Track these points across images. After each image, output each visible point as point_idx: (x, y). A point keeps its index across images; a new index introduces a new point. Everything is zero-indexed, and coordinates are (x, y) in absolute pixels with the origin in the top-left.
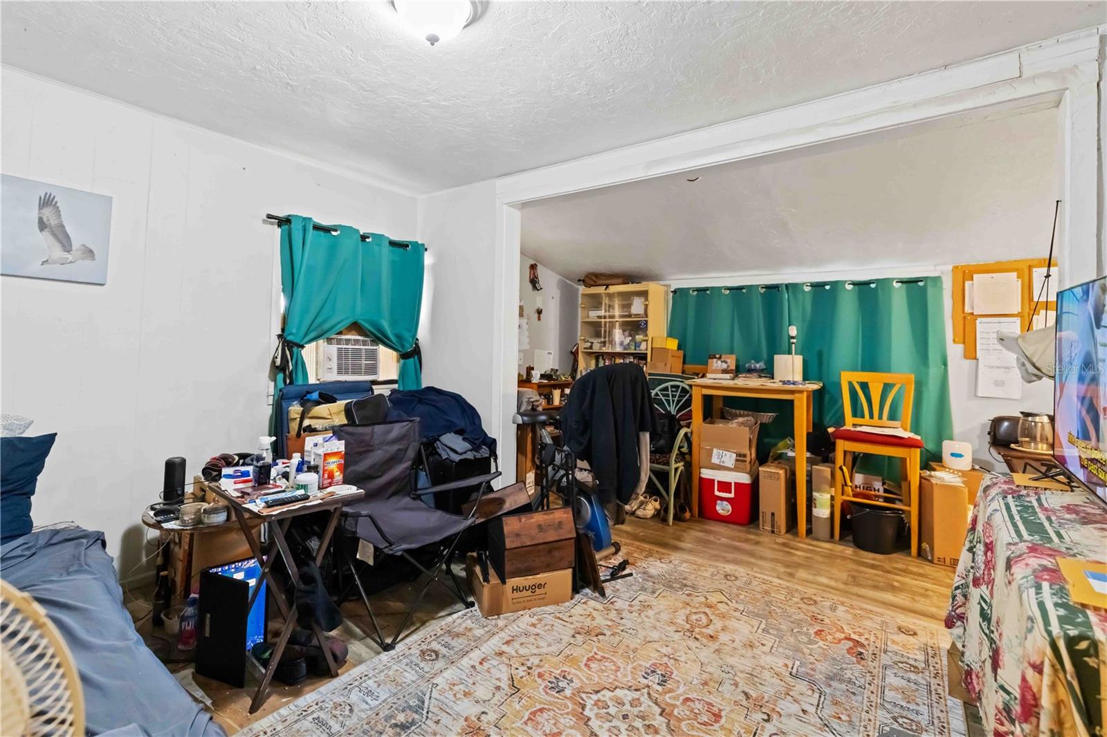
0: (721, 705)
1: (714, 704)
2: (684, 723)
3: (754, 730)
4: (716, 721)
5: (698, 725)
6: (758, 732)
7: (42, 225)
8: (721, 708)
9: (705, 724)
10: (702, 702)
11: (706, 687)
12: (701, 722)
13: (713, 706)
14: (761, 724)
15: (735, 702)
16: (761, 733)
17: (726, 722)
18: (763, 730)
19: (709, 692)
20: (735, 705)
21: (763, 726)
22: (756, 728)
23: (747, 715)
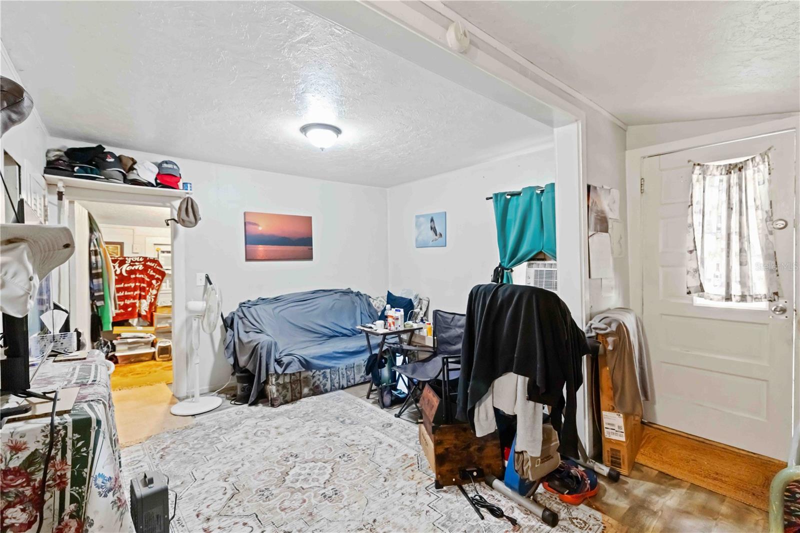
0: (289, 515)
1: (293, 512)
2: (290, 494)
3: (262, 522)
4: (280, 508)
5: (284, 499)
6: (260, 524)
7: (431, 228)
8: (287, 514)
9: (283, 502)
10: (298, 507)
11: (308, 514)
12: (285, 501)
13: (291, 511)
14: (263, 528)
15: (287, 524)
16: (258, 525)
17: (277, 511)
18: (259, 526)
19: (303, 514)
20: (285, 522)
21: (261, 528)
22: (263, 524)
23: (274, 524)
